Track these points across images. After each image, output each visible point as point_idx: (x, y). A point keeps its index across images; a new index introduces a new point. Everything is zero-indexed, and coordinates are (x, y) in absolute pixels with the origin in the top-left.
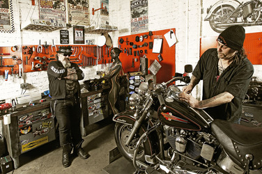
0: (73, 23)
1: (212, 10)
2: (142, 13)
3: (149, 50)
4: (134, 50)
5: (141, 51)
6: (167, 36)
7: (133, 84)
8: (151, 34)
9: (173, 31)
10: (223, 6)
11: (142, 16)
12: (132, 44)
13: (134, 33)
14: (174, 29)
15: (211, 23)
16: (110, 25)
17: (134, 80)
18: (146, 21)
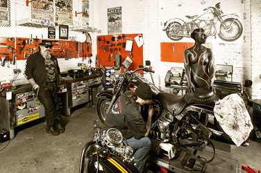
0: (59, 22)
1: (168, 24)
2: (116, 19)
3: (122, 49)
4: (110, 48)
5: (116, 49)
6: (136, 39)
7: (109, 77)
8: (124, 36)
9: (141, 36)
10: (175, 22)
11: (117, 21)
12: (108, 42)
13: (110, 34)
14: (142, 34)
15: (168, 33)
16: (90, 26)
17: (110, 72)
18: (120, 26)
